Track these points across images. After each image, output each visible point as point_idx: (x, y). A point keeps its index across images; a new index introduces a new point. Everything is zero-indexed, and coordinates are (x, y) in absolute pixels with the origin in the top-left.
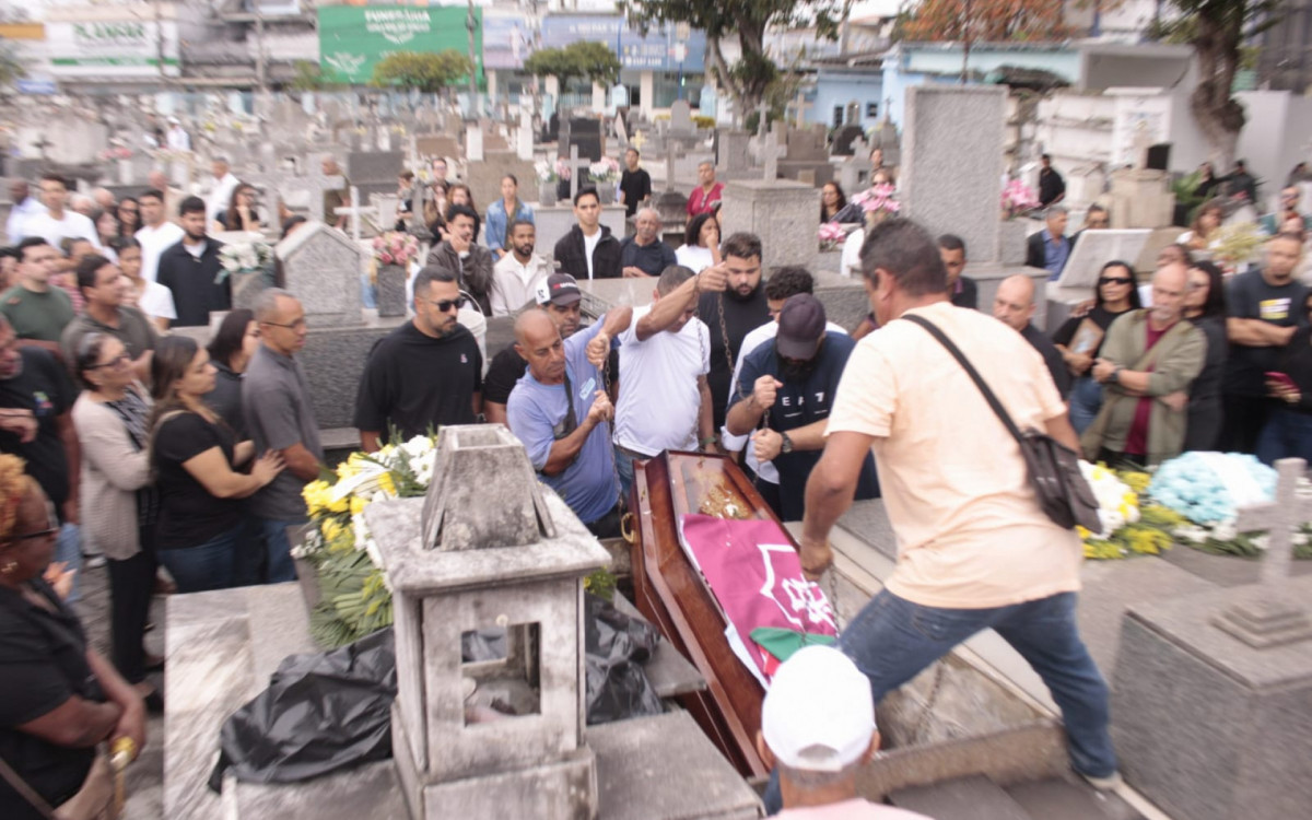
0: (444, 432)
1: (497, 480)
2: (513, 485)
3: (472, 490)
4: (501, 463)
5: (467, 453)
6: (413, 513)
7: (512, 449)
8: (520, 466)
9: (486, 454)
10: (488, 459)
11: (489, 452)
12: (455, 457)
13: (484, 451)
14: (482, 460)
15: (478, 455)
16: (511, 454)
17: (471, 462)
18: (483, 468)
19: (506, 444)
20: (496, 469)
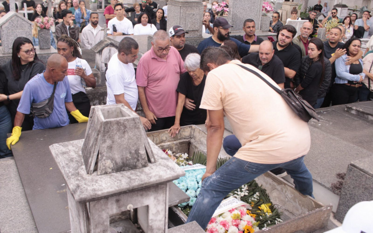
0: (94, 109)
1: (126, 136)
2: (135, 138)
3: (113, 142)
4: (128, 127)
5: (110, 122)
6: (77, 150)
7: (134, 119)
8: (138, 128)
9: (120, 123)
10: (121, 125)
11: (122, 121)
12: (104, 125)
13: (120, 121)
14: (118, 126)
15: (116, 123)
16: (133, 122)
17: (112, 127)
18: (119, 130)
19: (129, 116)
20: (125, 130)
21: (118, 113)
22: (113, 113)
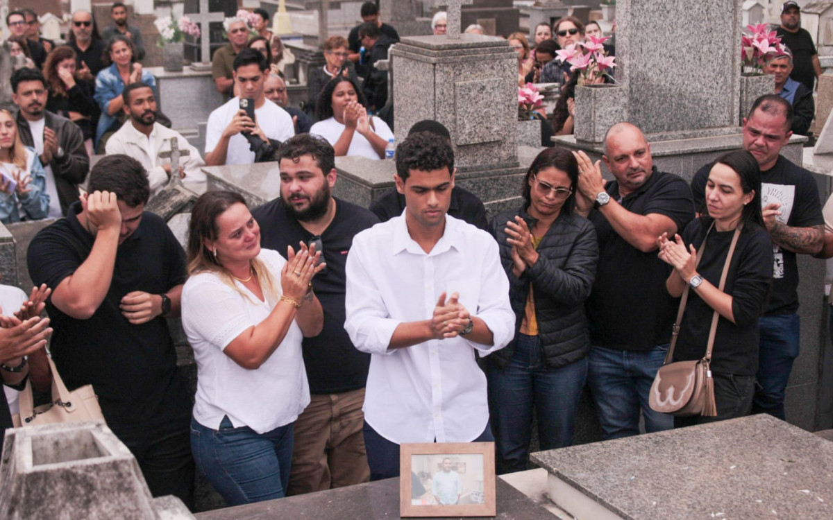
0: (12, 437)
1: (94, 513)
4: (99, 486)
5: (46, 475)
7: (115, 465)
8: (129, 490)
9: (75, 475)
10: (78, 482)
11: (80, 472)
12: (26, 483)
13: (74, 471)
14: (70, 484)
15: (62, 477)
16: (114, 472)
17: (52, 488)
18: (71, 496)
19: (110, 455)
20: (91, 496)
22: (69, 447)
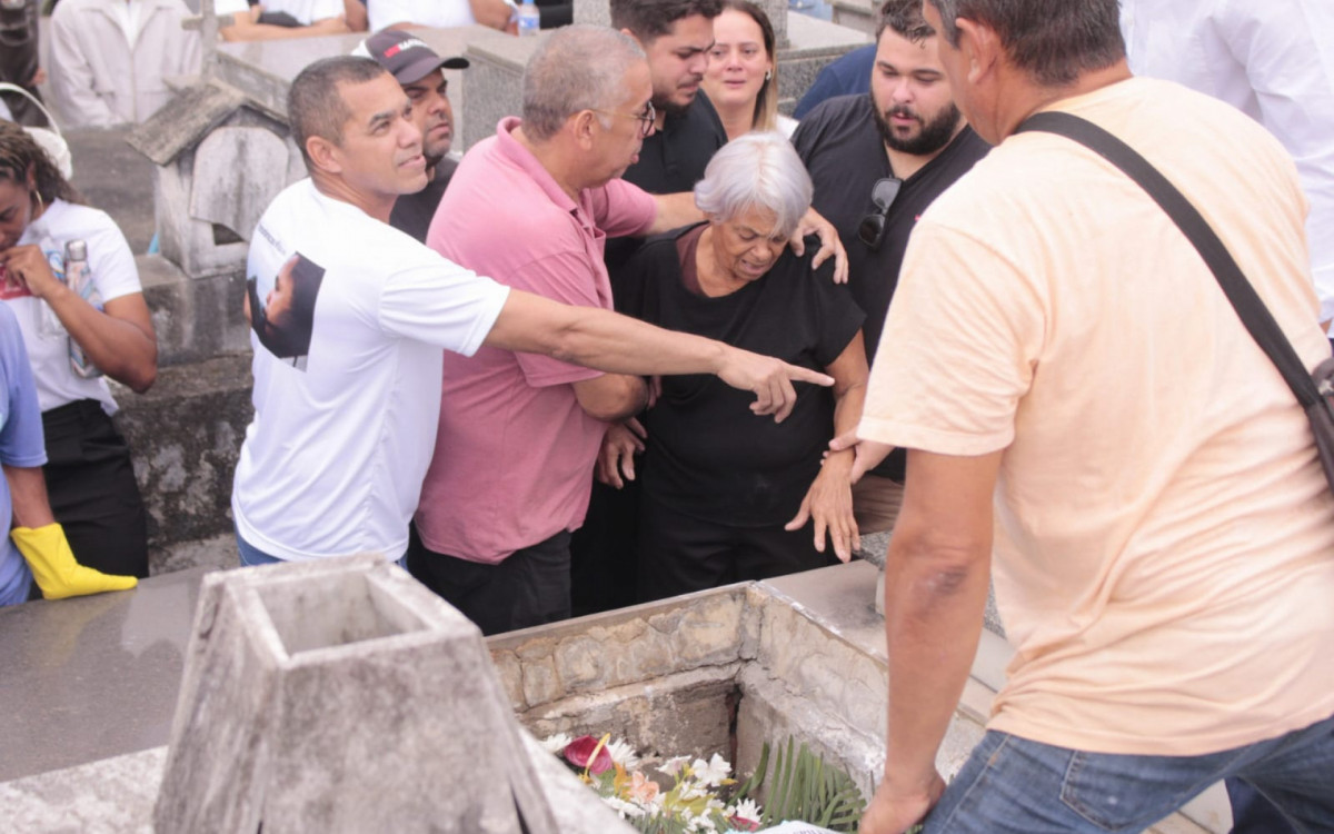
0: (219, 590)
1: (410, 741)
2: (456, 748)
3: (338, 778)
4: (418, 689)
5: (322, 671)
6: (125, 817)
7: (448, 647)
8: (473, 694)
9: (374, 670)
10: (379, 683)
11: (385, 663)
12: (285, 689)
13: (373, 661)
14: (366, 687)
15: (352, 674)
16: (447, 661)
17: (333, 695)
18: (368, 709)
19: (421, 626)
20: (404, 709)
21: (353, 602)
22: (323, 605)
